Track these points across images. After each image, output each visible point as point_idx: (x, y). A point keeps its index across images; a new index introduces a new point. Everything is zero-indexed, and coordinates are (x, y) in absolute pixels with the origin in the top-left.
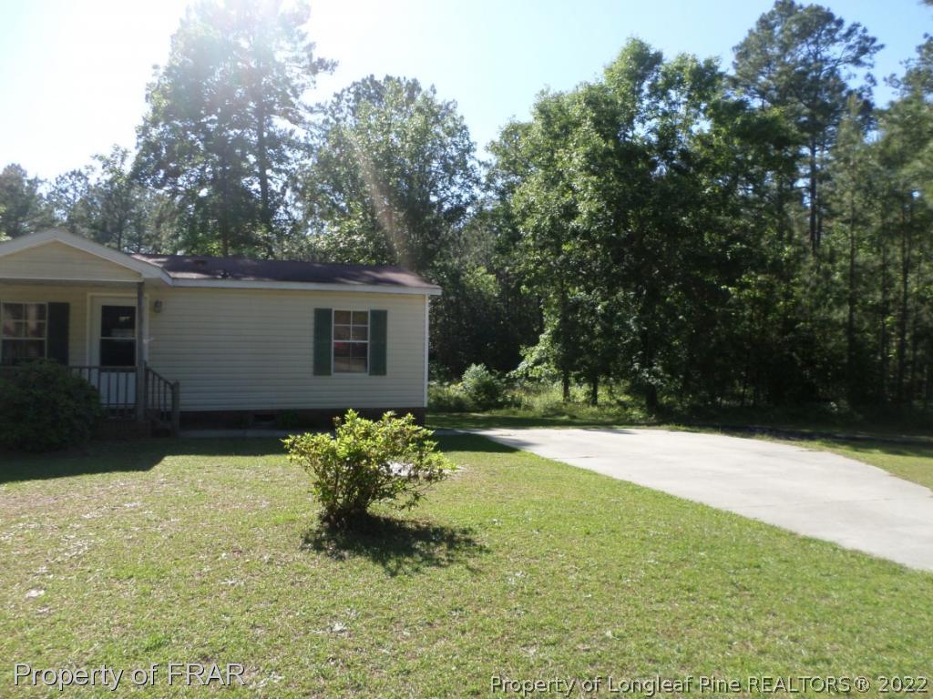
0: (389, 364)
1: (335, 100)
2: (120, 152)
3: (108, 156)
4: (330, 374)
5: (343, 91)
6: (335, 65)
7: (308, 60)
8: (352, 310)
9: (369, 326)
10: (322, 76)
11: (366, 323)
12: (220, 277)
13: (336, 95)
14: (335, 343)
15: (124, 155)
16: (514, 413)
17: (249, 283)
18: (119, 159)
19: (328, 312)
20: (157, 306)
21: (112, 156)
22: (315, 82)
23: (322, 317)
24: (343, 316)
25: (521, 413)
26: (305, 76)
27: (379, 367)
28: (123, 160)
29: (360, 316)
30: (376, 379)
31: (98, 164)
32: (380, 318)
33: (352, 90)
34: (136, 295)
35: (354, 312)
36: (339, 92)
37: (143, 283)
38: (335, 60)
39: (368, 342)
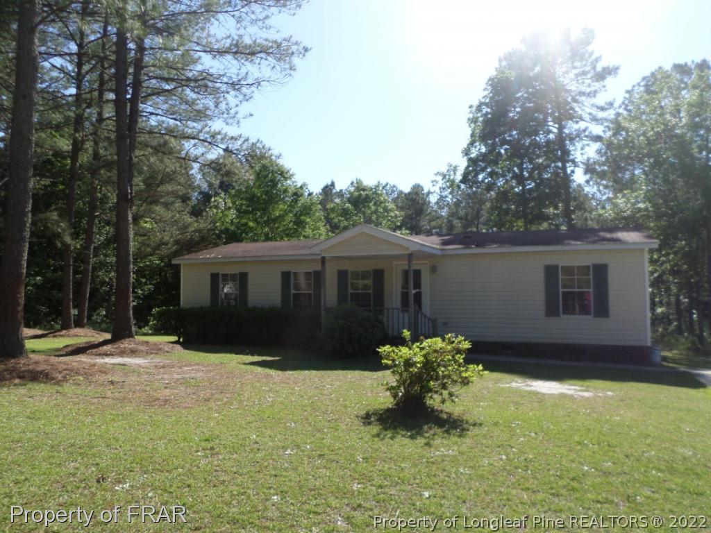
0: (611, 308)
1: (627, 96)
2: (452, 168)
3: (445, 172)
4: (559, 316)
5: (634, 86)
6: (617, 68)
7: (592, 71)
8: (576, 265)
9: (591, 277)
10: (609, 81)
11: (588, 275)
12: (473, 246)
13: (628, 92)
14: (563, 292)
15: (455, 169)
17: (493, 249)
18: (452, 173)
19: (556, 267)
20: (434, 269)
21: (448, 171)
22: (604, 87)
23: (551, 271)
24: (568, 270)
26: (595, 84)
27: (602, 310)
28: (455, 174)
29: (583, 270)
30: (601, 321)
31: (439, 178)
32: (601, 272)
33: (643, 84)
34: (407, 262)
35: (578, 267)
36: (630, 88)
37: (412, 254)
38: (617, 65)
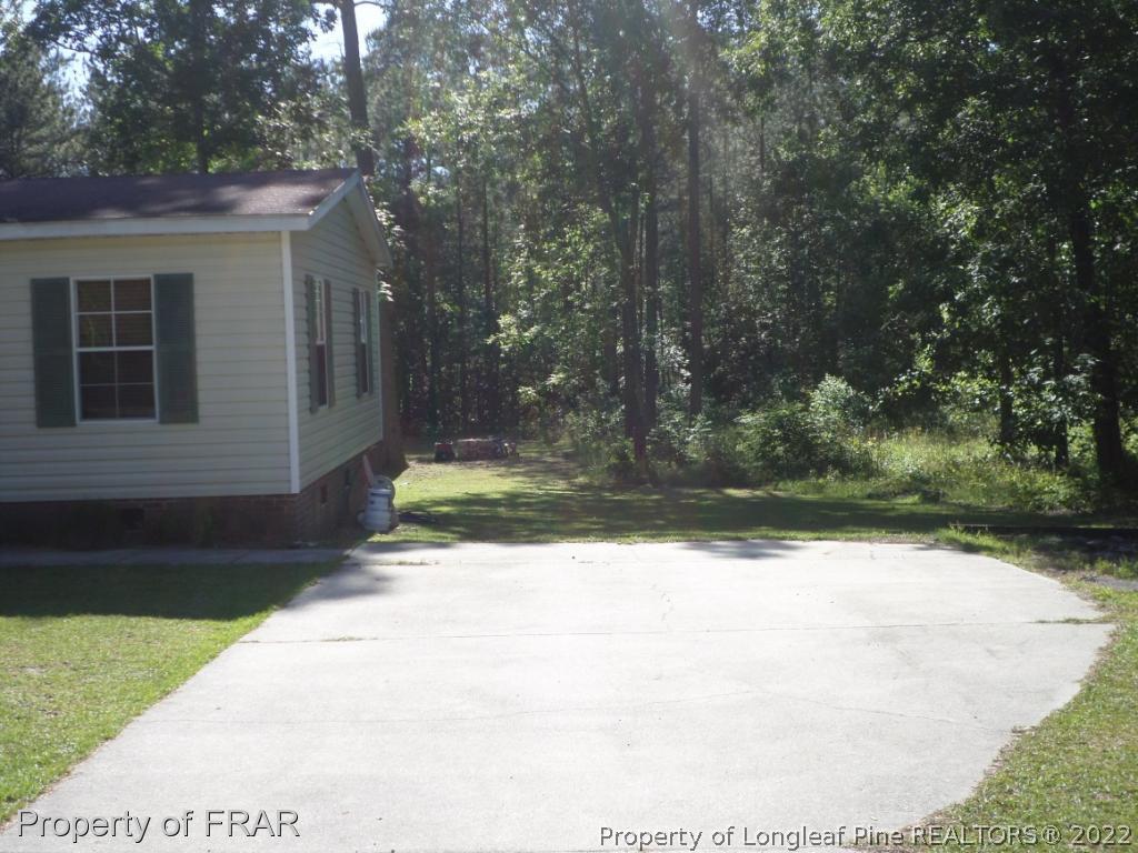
0: (203, 396)
4: (72, 424)
8: (112, 277)
9: (153, 312)
11: (147, 305)
14: (82, 355)
16: (820, 489)
19: (61, 285)
23: (49, 296)
24: (96, 292)
25: (836, 487)
27: (182, 407)
29: (132, 291)
30: (178, 433)
32: (177, 290)
35: (118, 283)
39: (152, 347)
